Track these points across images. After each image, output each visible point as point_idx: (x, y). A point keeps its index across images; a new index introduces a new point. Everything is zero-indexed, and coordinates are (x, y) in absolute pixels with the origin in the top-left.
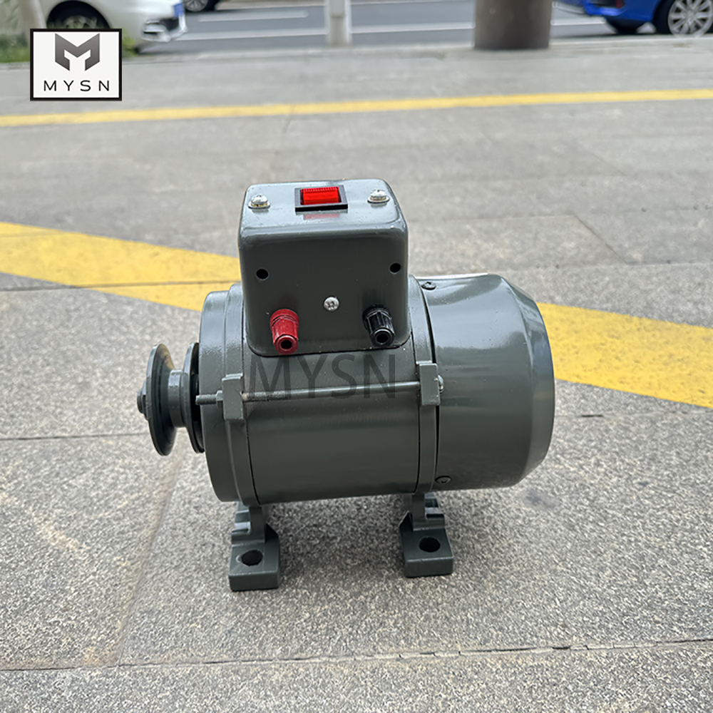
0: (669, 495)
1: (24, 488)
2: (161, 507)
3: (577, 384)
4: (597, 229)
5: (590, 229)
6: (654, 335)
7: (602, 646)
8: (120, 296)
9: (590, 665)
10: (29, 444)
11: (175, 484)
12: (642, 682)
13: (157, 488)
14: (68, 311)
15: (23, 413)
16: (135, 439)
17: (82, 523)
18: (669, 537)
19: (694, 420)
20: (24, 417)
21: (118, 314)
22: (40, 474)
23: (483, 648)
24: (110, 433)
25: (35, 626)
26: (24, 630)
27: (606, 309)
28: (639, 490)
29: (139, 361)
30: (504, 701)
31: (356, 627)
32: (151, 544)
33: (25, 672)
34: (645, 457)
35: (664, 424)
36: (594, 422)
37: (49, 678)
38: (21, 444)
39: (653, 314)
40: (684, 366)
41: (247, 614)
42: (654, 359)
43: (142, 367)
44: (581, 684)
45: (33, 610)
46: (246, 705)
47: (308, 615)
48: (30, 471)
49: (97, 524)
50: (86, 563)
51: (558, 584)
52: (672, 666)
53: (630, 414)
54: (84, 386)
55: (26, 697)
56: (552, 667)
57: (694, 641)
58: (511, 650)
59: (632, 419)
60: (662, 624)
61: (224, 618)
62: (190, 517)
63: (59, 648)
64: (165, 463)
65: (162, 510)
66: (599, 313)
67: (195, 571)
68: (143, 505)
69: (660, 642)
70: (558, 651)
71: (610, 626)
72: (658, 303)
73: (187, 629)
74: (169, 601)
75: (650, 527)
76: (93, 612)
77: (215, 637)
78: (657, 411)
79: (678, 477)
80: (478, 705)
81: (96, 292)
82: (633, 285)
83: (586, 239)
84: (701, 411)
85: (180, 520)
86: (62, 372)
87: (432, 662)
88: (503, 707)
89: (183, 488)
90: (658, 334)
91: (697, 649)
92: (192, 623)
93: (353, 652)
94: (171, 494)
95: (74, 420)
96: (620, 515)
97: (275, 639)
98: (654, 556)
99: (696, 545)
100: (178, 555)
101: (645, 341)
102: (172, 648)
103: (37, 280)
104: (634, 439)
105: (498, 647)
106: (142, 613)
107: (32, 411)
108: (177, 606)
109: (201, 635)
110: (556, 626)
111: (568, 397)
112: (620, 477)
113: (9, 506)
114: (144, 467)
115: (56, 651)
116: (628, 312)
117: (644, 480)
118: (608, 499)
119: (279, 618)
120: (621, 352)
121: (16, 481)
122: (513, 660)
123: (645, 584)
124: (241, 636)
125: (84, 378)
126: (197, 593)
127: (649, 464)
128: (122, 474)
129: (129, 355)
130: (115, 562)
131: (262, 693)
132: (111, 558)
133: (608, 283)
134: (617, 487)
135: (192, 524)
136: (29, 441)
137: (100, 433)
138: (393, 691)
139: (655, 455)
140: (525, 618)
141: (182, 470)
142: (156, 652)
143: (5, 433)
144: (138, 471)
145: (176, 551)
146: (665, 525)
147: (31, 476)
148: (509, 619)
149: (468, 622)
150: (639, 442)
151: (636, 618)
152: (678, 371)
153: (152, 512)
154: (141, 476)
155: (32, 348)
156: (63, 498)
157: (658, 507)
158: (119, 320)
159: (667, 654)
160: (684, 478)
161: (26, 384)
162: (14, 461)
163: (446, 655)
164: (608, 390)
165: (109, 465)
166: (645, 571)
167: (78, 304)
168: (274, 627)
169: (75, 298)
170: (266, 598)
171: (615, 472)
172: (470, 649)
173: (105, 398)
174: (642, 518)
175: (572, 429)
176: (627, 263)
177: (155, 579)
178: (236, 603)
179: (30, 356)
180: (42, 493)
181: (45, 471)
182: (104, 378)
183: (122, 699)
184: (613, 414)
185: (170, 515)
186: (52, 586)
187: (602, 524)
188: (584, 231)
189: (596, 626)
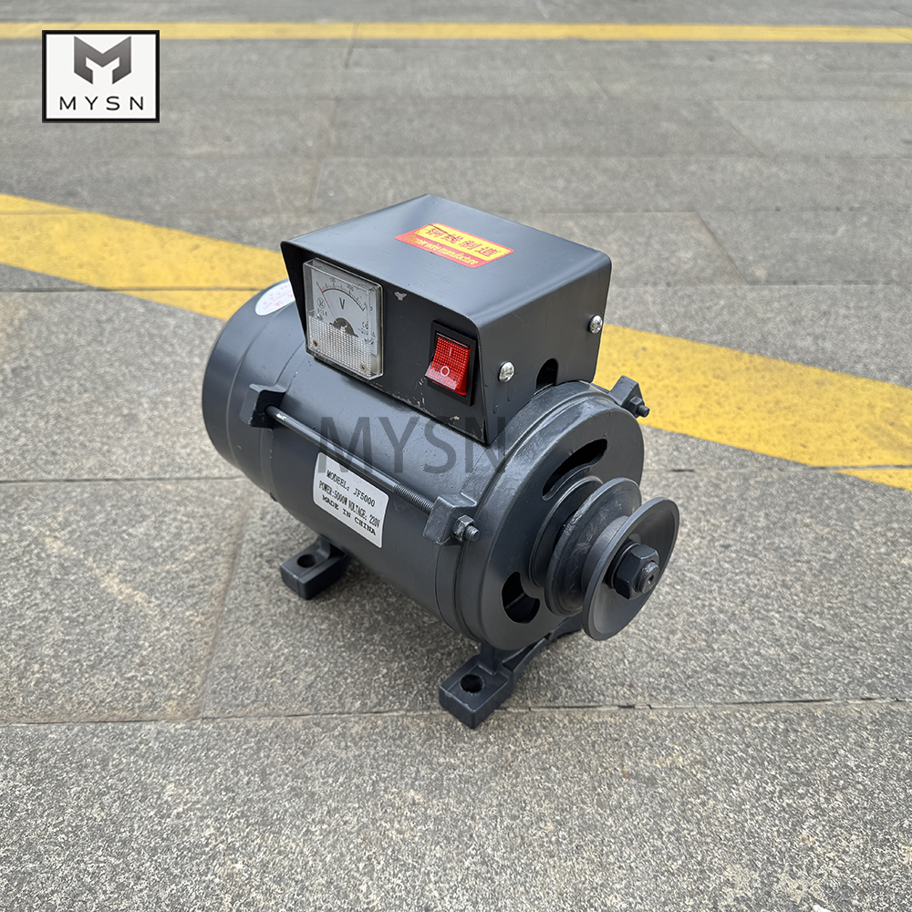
0: (750, 559)
1: (79, 536)
2: (231, 560)
3: (672, 433)
4: (720, 232)
5: (712, 233)
6: (763, 377)
7: (665, 706)
8: (158, 304)
9: (651, 723)
10: (79, 486)
11: (243, 536)
12: (698, 739)
13: (225, 539)
14: (99, 322)
15: (66, 450)
16: (195, 483)
17: (148, 575)
18: (744, 603)
19: (789, 478)
20: (67, 454)
21: (159, 327)
22: (95, 521)
23: (552, 704)
24: (168, 476)
25: (113, 680)
26: (102, 684)
27: (716, 343)
28: (721, 553)
29: (190, 390)
30: (568, 754)
31: (432, 683)
32: (224, 599)
33: (109, 724)
34: (732, 517)
35: (757, 482)
36: (684, 478)
37: (134, 730)
38: (70, 487)
39: (766, 350)
40: (790, 414)
41: (326, 669)
42: (758, 406)
43: (194, 398)
44: (641, 740)
45: (108, 664)
46: (328, 754)
47: (385, 671)
48: (84, 517)
49: (165, 577)
50: (158, 617)
51: (629, 645)
52: (727, 725)
53: (723, 469)
54: (131, 419)
55: (114, 747)
56: (615, 724)
57: (752, 703)
58: (578, 707)
59: (724, 474)
60: (724, 687)
61: (303, 673)
62: (262, 571)
63: (140, 701)
64: (230, 512)
65: (233, 563)
66: (707, 347)
67: (272, 626)
68: (212, 558)
69: (720, 704)
70: (622, 710)
71: (675, 687)
72: (774, 336)
73: (267, 684)
74: (248, 656)
75: (725, 591)
76: (171, 667)
77: (295, 691)
78: (752, 466)
79: (762, 541)
80: (544, 756)
81: (129, 297)
82: (750, 312)
83: (705, 247)
84: (799, 469)
85: (253, 574)
86: (104, 401)
87: (503, 717)
88: (567, 759)
89: (252, 540)
90: (768, 376)
91: (753, 710)
92: (271, 678)
93: (429, 707)
94: (240, 546)
95: (125, 459)
96: (697, 578)
97: (354, 693)
98: (725, 621)
99: (768, 611)
100: (254, 611)
101: (752, 383)
102: (253, 702)
103: (56, 279)
104: (724, 497)
105: (566, 704)
106: (221, 668)
107: (75, 448)
108: (256, 662)
109: (282, 690)
110: (623, 685)
111: (661, 448)
112: (703, 538)
113: (67, 556)
114: (208, 516)
115: (137, 705)
116: (739, 346)
117: (728, 542)
118: (688, 561)
119: (358, 673)
120: (724, 396)
121: (70, 529)
122: (579, 716)
123: (713, 648)
124: (320, 690)
125: (130, 409)
126: (275, 648)
127: (735, 525)
128: (186, 522)
129: (178, 382)
130: (188, 617)
131: (343, 744)
132: (183, 612)
133: (723, 308)
134: (698, 548)
135: (265, 578)
136: (76, 483)
137: (156, 476)
138: (465, 743)
139: (743, 515)
140: (595, 677)
141: (250, 521)
142: (238, 706)
143: (49, 473)
144: (203, 520)
145: (250, 606)
146: (741, 590)
147: (86, 523)
148: (578, 678)
149: (539, 680)
150: (728, 501)
151: (700, 680)
152: (782, 421)
153: (222, 565)
154: (207, 526)
155: (63, 369)
156: (124, 549)
157: (737, 571)
158: (160, 336)
159: (724, 715)
160: (768, 541)
161: (63, 415)
162: (65, 506)
163: (516, 711)
164: (704, 441)
165: (170, 512)
166: (715, 635)
167: (110, 313)
168: (352, 682)
169: (105, 304)
170: (344, 654)
171: (698, 533)
172: (540, 705)
173: (157, 434)
174: (720, 582)
175: (661, 485)
176: (748, 283)
177: (231, 634)
178: (315, 658)
179: (62, 379)
180: (100, 542)
181: (100, 518)
182: (152, 409)
183: (209, 750)
184: (705, 469)
185: (241, 568)
186: (125, 641)
187: (678, 587)
188: (704, 237)
189: (661, 687)
